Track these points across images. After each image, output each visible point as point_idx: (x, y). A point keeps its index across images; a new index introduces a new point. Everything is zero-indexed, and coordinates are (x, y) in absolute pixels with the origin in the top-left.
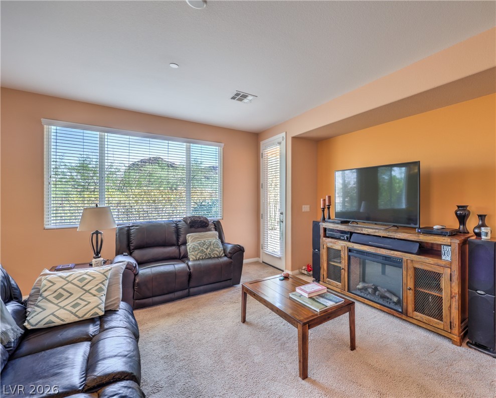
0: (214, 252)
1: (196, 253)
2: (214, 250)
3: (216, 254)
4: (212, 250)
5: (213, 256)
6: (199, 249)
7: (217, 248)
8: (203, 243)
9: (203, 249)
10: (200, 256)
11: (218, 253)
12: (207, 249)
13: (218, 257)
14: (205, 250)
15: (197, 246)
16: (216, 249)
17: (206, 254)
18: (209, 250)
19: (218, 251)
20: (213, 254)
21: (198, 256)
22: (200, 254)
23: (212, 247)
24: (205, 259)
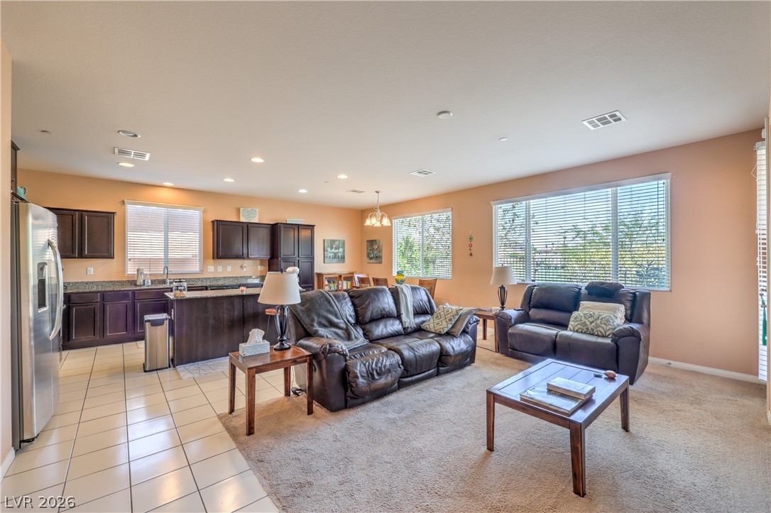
0: (598, 329)
1: (576, 323)
2: (600, 326)
3: (601, 332)
4: (598, 326)
5: (596, 333)
6: (581, 320)
7: (605, 324)
8: (590, 315)
9: (587, 321)
10: (579, 329)
11: (603, 331)
12: (591, 323)
13: (603, 336)
14: (588, 324)
15: (581, 317)
16: (603, 325)
17: (588, 329)
18: (593, 324)
19: (603, 329)
20: (597, 331)
21: (576, 328)
22: (579, 326)
23: (598, 322)
24: (585, 333)
